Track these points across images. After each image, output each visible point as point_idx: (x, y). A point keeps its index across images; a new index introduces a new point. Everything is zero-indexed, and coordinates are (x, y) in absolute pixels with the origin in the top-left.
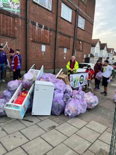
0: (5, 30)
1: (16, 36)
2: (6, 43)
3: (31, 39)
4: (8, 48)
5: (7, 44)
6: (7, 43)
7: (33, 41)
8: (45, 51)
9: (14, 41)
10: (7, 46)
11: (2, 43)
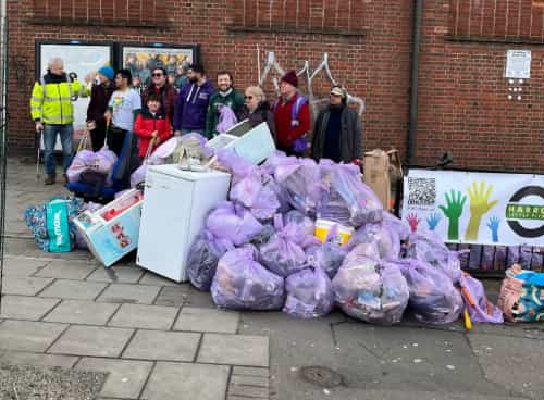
0: (323, 13)
1: (366, 27)
2: (321, 59)
3: (443, 30)
4: (328, 77)
5: (325, 62)
6: (326, 56)
7: (450, 39)
8: (528, 76)
9: (357, 48)
10: (324, 68)
11: (307, 59)
